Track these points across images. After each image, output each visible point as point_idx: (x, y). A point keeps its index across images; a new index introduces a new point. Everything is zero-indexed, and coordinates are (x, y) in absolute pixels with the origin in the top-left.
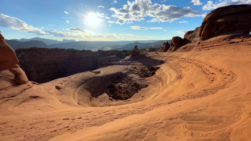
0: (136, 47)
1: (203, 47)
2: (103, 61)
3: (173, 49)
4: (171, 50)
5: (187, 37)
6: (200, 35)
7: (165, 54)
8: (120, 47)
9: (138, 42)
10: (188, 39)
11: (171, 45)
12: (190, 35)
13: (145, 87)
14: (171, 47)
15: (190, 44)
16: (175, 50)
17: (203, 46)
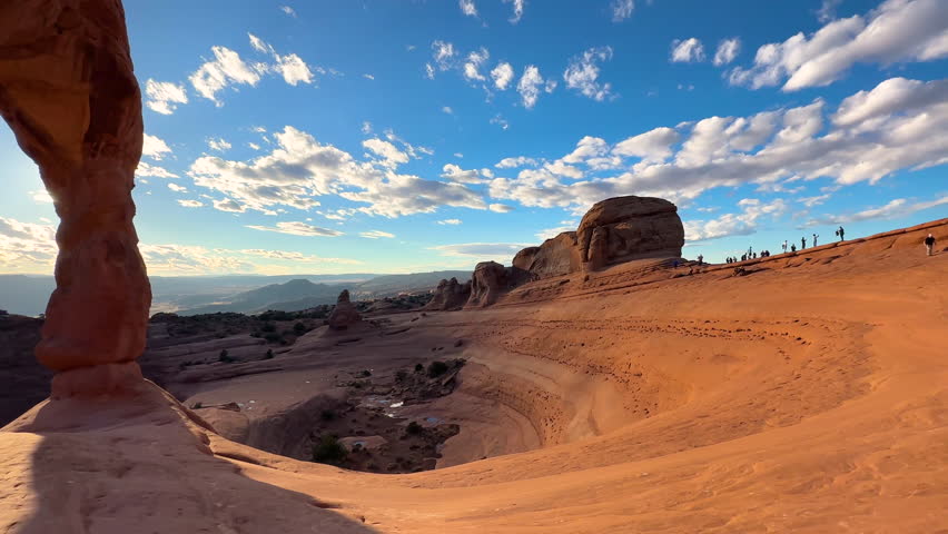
0: (345, 295)
1: (604, 287)
2: (189, 364)
3: (484, 299)
4: (476, 302)
5: (524, 265)
6: (586, 259)
7: (456, 316)
8: (224, 300)
9: (305, 280)
10: (528, 268)
11: (475, 285)
12: (533, 259)
13: (452, 434)
14: (473, 292)
15: (538, 282)
16: (490, 303)
17: (602, 285)
